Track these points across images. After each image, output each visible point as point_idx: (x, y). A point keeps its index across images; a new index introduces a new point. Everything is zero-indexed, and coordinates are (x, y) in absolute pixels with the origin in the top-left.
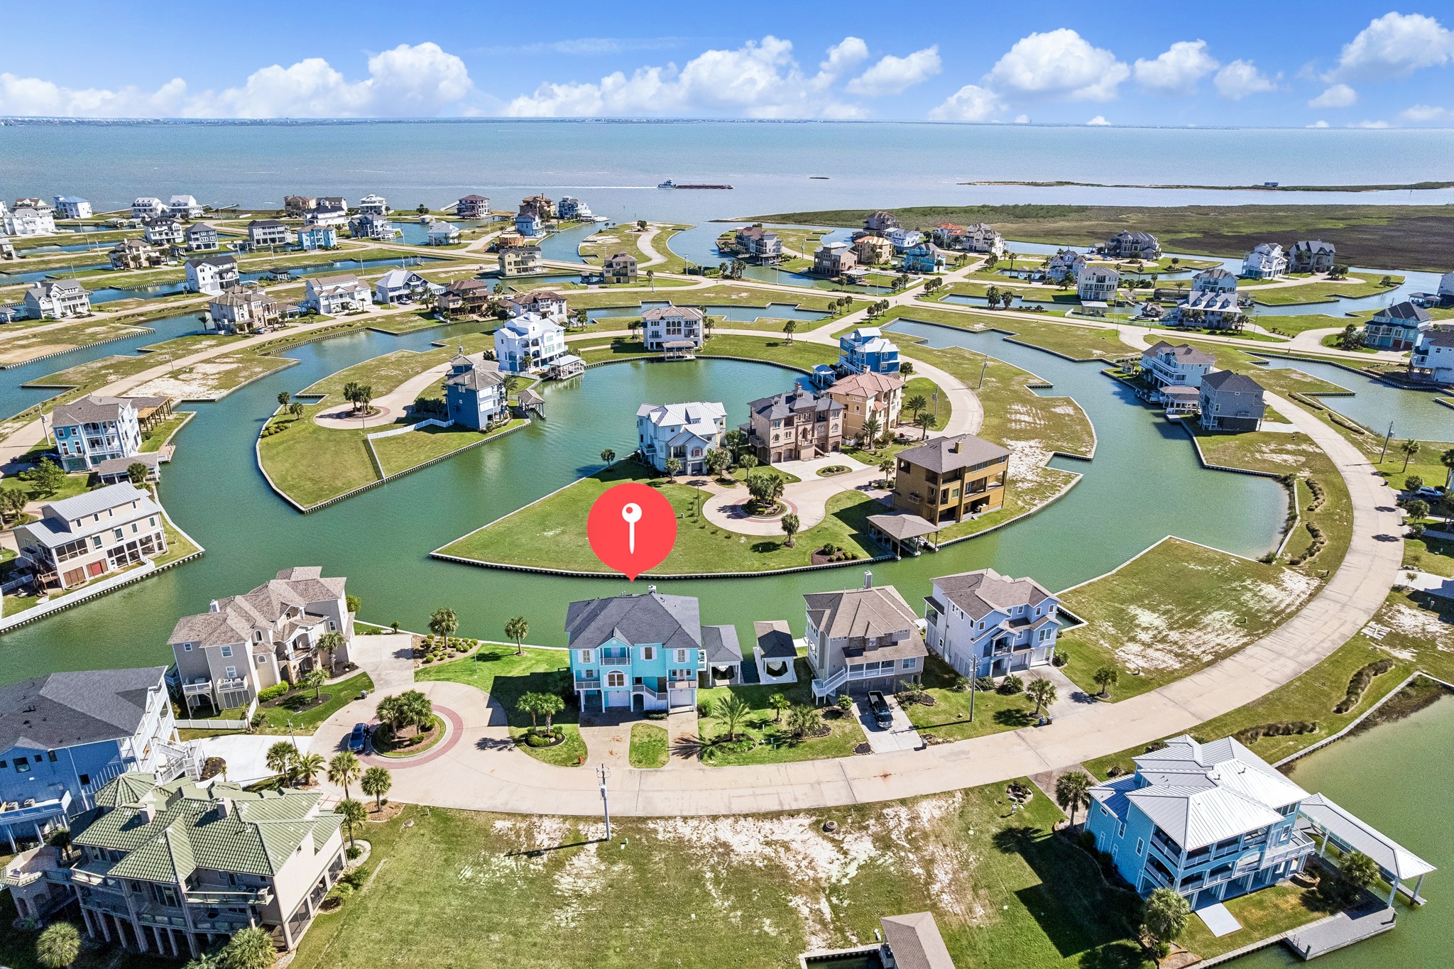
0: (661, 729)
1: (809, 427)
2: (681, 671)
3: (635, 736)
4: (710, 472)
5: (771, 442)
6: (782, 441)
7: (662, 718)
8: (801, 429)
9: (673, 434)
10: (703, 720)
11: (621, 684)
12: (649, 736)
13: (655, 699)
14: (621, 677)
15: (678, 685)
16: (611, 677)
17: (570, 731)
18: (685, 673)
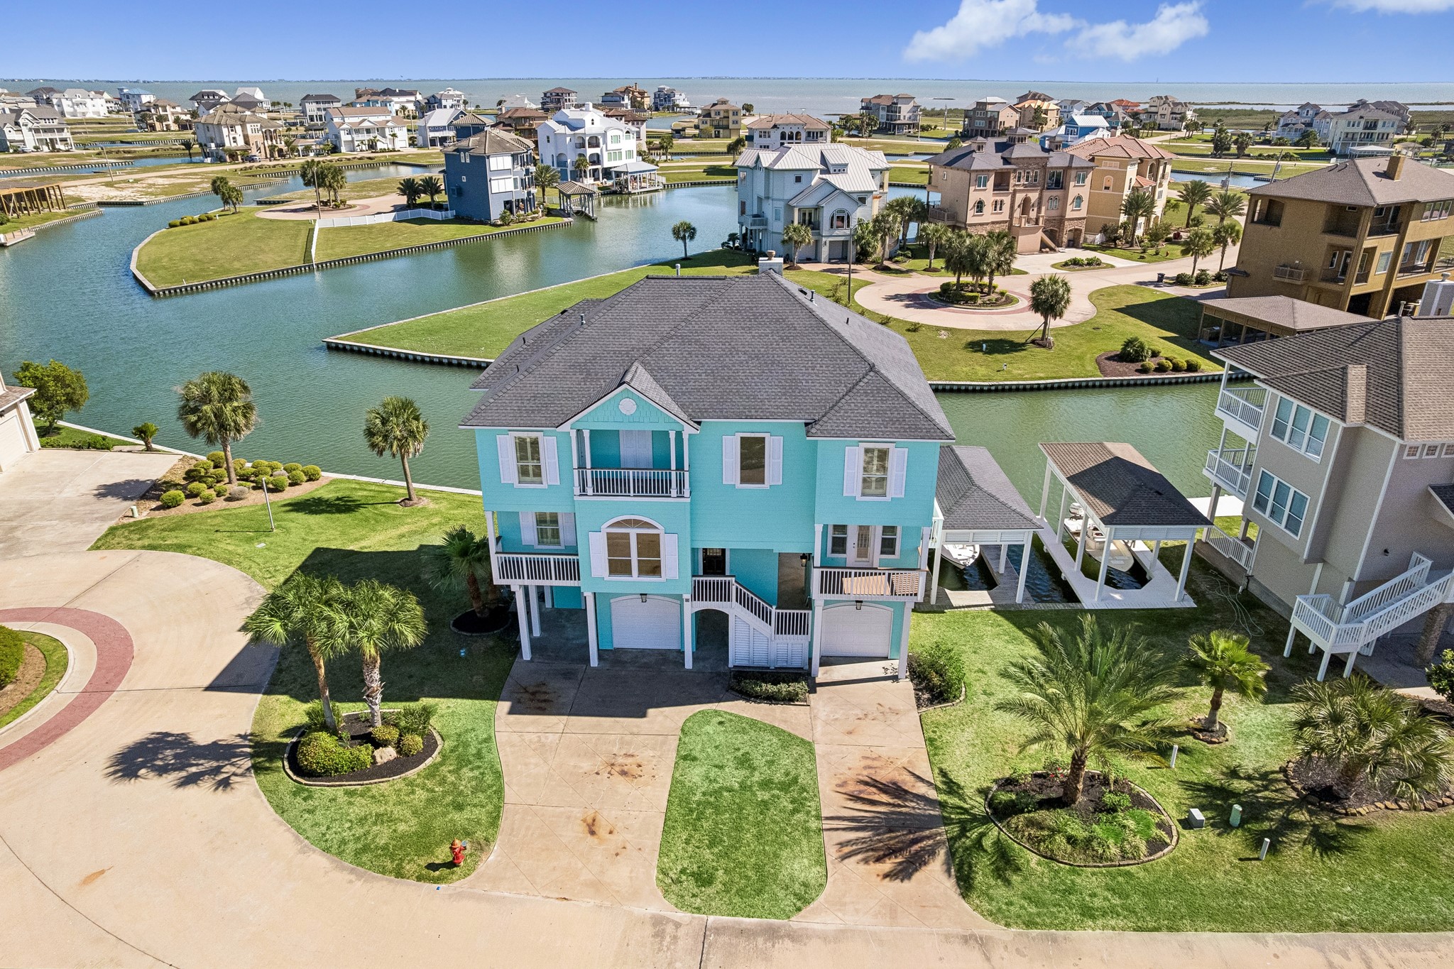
0: (787, 740)
1: (1034, 196)
2: (864, 533)
3: (688, 758)
4: (862, 257)
5: (970, 213)
6: (988, 215)
7: (790, 699)
8: (1020, 197)
9: (799, 187)
10: (936, 713)
11: (653, 569)
12: (744, 762)
13: (768, 630)
14: (650, 545)
15: (854, 586)
16: (617, 545)
17: (460, 725)
18: (876, 543)
